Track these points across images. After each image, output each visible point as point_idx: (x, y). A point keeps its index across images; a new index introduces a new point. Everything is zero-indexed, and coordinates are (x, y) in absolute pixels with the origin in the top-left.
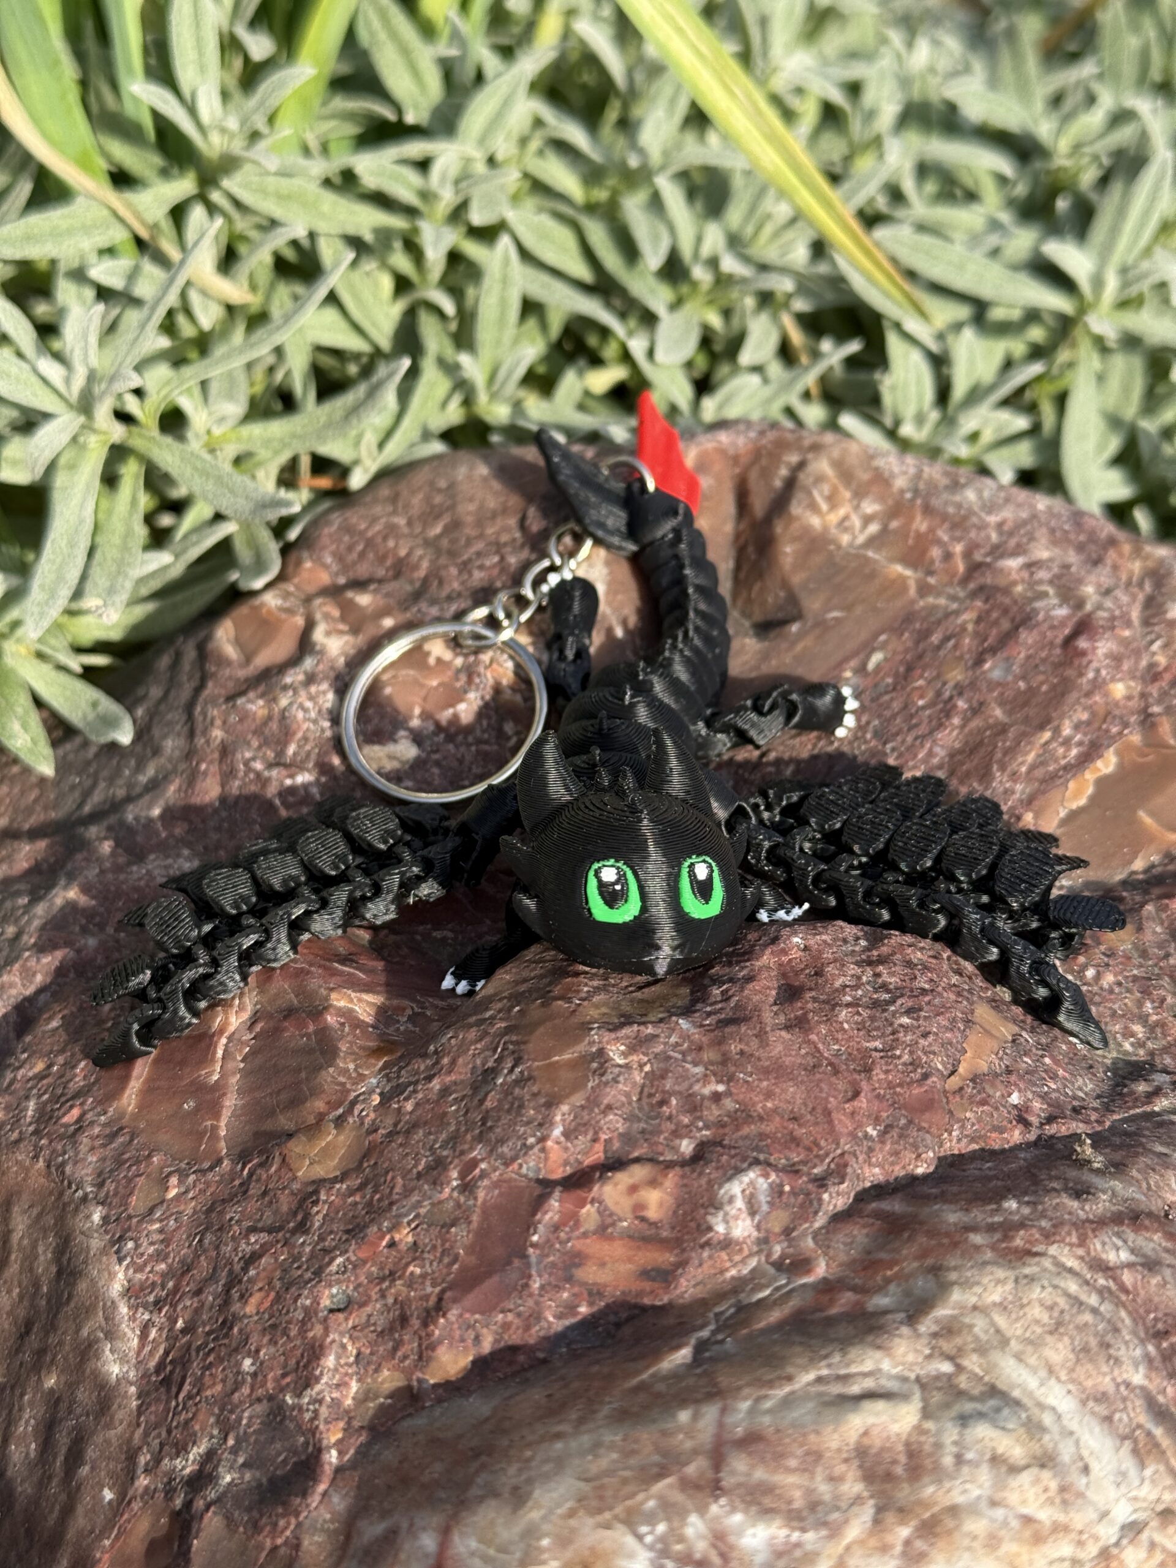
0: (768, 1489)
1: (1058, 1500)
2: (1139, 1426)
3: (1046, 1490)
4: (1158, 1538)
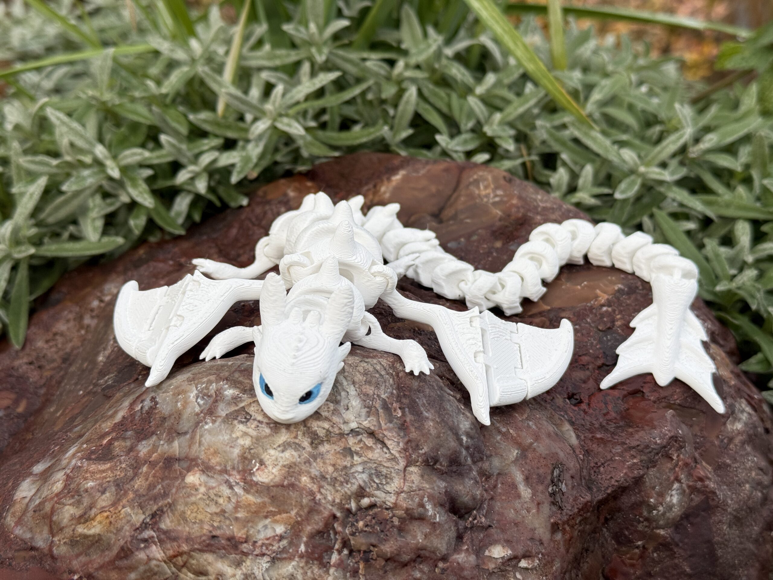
0: (241, 383)
2: (375, 407)
4: (364, 439)
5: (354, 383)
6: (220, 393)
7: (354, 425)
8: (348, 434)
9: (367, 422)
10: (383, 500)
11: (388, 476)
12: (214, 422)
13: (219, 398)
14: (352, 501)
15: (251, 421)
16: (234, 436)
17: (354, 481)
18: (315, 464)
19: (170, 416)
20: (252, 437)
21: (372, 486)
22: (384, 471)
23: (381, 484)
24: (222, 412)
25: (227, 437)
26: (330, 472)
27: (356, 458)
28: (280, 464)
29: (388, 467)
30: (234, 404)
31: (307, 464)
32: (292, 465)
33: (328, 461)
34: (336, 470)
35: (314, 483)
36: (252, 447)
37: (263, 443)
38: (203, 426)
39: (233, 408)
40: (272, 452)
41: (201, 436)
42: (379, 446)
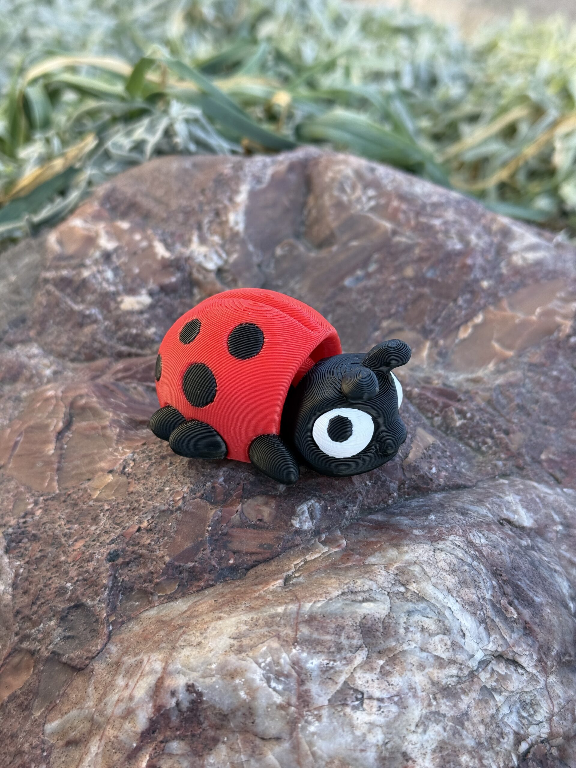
0: (319, 643)
1: (451, 650)
2: (489, 617)
3: (446, 645)
4: (496, 668)
5: (449, 591)
6: (301, 668)
7: (479, 656)
8: (477, 670)
9: (491, 644)
10: (538, 734)
11: (534, 702)
12: (319, 718)
13: (303, 676)
14: (513, 755)
15: (366, 701)
16: (358, 733)
17: (507, 730)
18: (465, 732)
19: (233, 712)
20: (381, 726)
21: (524, 725)
22: (528, 698)
23: (530, 715)
24: (321, 699)
25: (349, 739)
26: (483, 733)
27: (497, 697)
28: (429, 751)
29: (530, 692)
30: (330, 682)
31: (457, 736)
32: (442, 745)
33: (475, 720)
34: (487, 726)
35: (473, 757)
36: (387, 741)
37: (395, 728)
38: (304, 728)
39: (334, 689)
40: (414, 738)
41: (311, 744)
42: (512, 668)
